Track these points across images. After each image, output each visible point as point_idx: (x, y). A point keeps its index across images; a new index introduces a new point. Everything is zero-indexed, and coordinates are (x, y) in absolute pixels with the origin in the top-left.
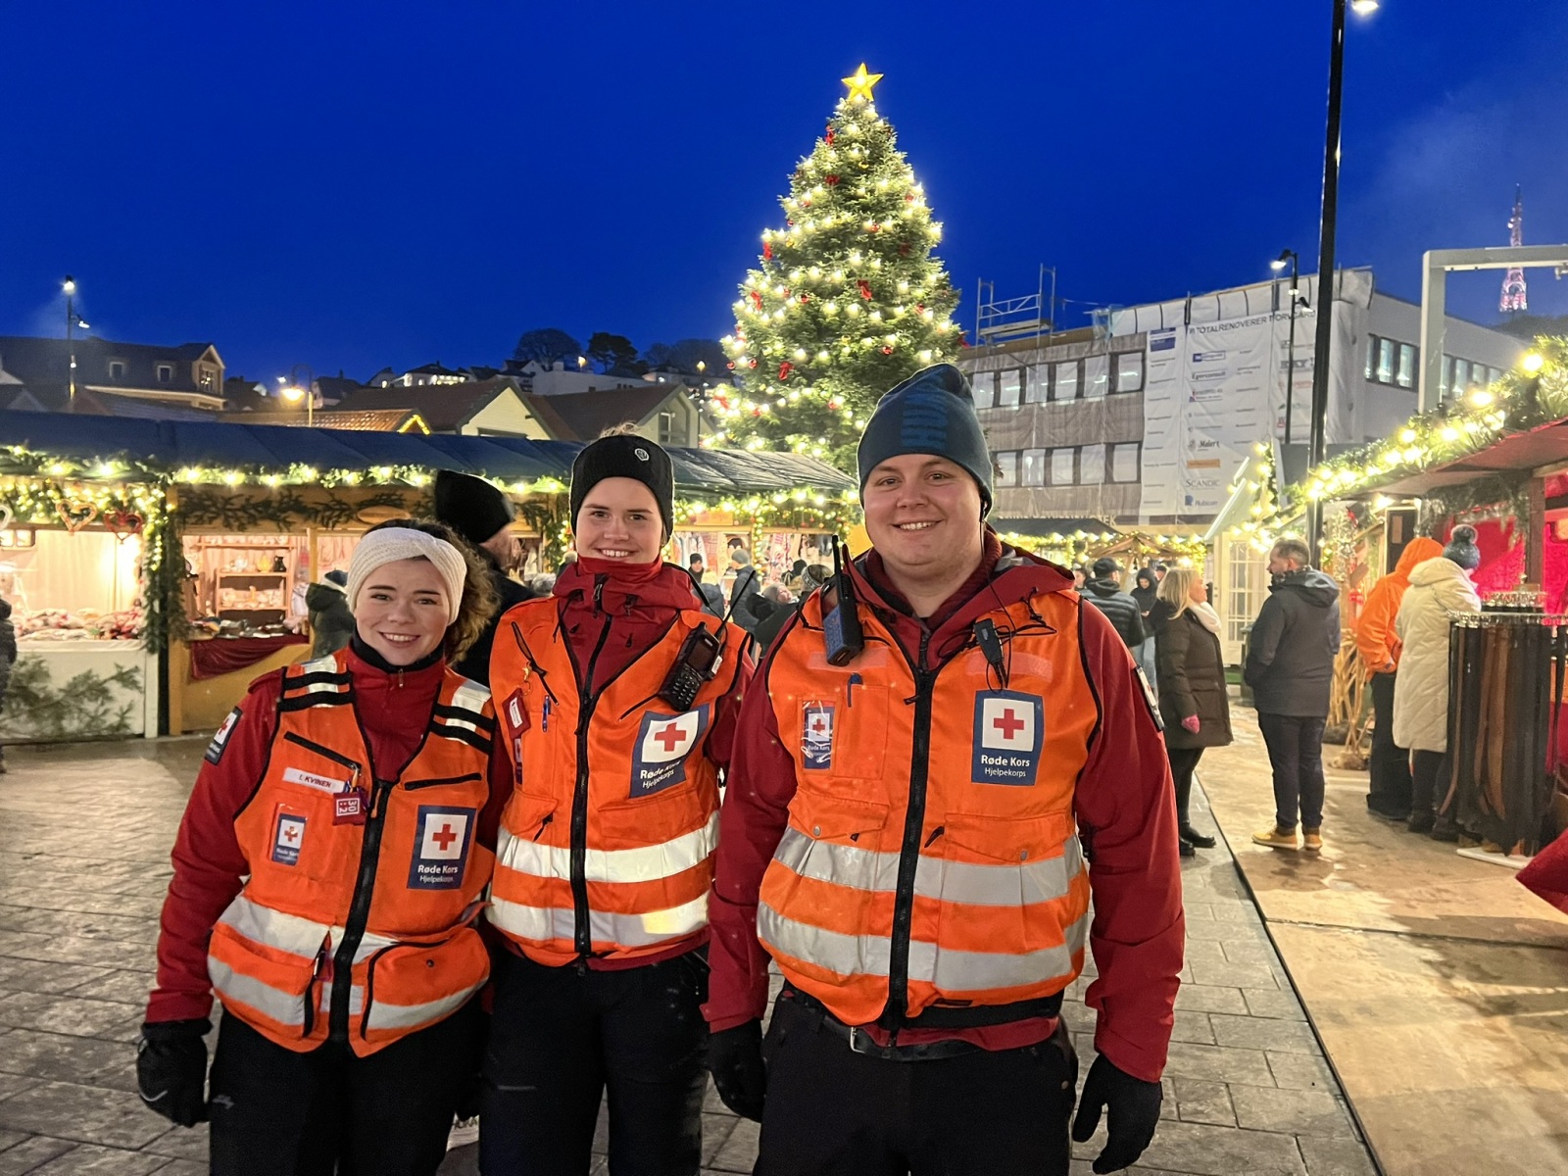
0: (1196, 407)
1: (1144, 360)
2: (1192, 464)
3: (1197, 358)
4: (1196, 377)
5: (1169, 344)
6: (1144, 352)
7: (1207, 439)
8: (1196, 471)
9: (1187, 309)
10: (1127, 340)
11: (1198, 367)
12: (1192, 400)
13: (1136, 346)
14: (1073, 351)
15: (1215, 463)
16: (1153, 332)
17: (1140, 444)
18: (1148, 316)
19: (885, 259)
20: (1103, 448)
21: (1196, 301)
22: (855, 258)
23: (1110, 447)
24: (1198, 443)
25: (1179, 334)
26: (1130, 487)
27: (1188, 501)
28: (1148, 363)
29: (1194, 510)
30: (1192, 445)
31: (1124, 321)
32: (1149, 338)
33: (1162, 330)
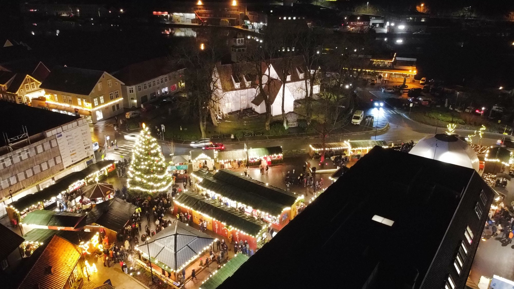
0: (70, 145)
4: (68, 140)
5: (61, 135)
6: (56, 138)
7: (73, 150)
8: (73, 156)
9: (62, 128)
10: (52, 137)
11: (67, 138)
15: (76, 153)
17: (60, 155)
18: (54, 132)
23: (55, 158)
25: (62, 133)
26: (61, 163)
28: (58, 140)
29: (74, 162)
30: (70, 152)
31: (49, 134)
32: (56, 135)
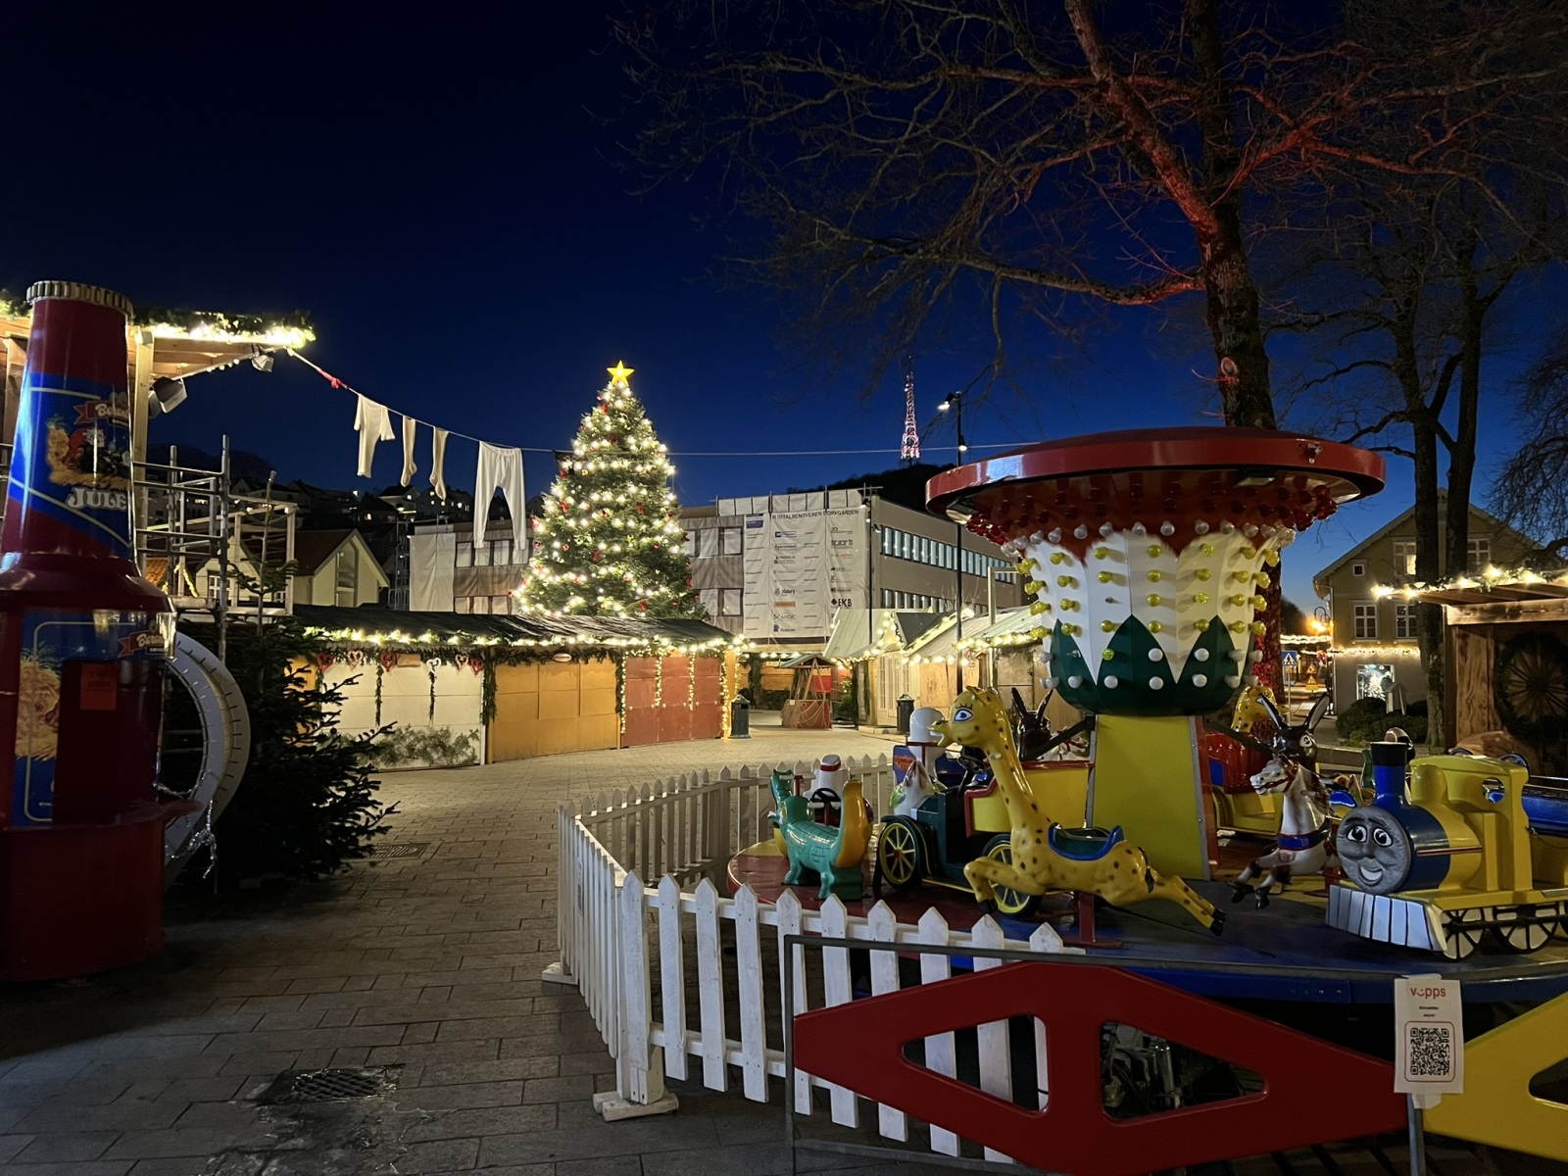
0: (779, 567)
1: (742, 533)
2: (777, 604)
3: (777, 535)
4: (777, 548)
5: (760, 524)
6: (742, 528)
7: (787, 588)
8: (780, 611)
9: (770, 502)
10: (731, 519)
11: (777, 541)
12: (776, 562)
13: (737, 524)
14: (691, 524)
15: (792, 604)
16: (748, 516)
17: (742, 590)
18: (743, 506)
19: (647, 489)
20: (716, 592)
21: (776, 497)
22: (632, 489)
23: (721, 591)
24: (781, 589)
25: (766, 517)
26: (736, 619)
27: (776, 629)
28: (745, 536)
29: (780, 635)
30: (777, 592)
31: (726, 507)
32: (746, 519)
33: (753, 515)
